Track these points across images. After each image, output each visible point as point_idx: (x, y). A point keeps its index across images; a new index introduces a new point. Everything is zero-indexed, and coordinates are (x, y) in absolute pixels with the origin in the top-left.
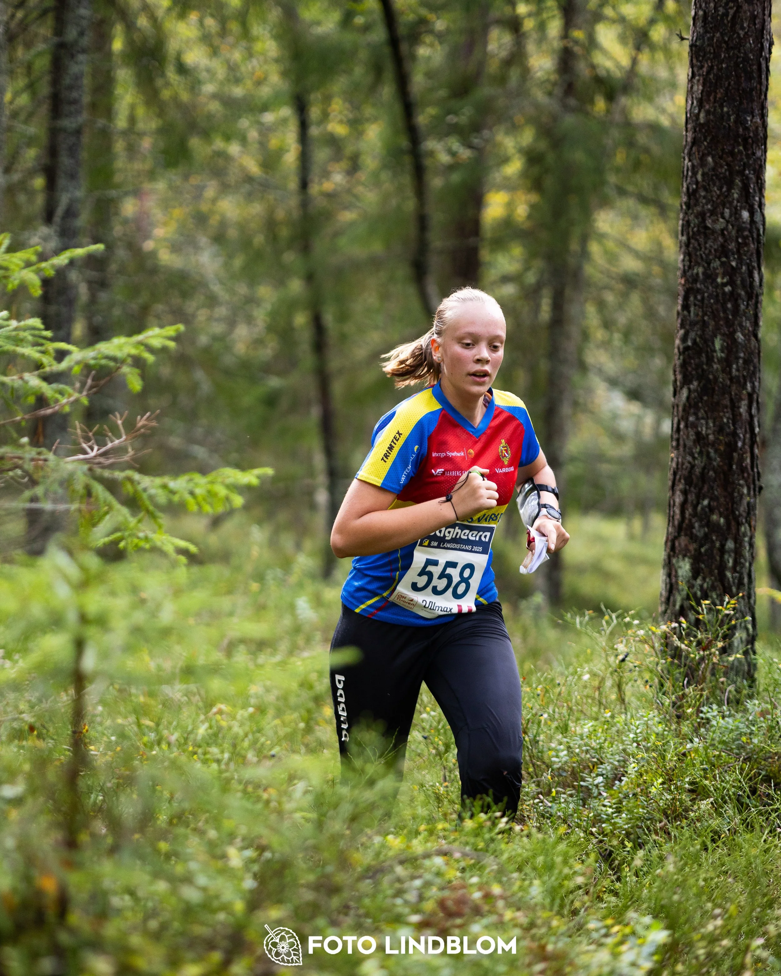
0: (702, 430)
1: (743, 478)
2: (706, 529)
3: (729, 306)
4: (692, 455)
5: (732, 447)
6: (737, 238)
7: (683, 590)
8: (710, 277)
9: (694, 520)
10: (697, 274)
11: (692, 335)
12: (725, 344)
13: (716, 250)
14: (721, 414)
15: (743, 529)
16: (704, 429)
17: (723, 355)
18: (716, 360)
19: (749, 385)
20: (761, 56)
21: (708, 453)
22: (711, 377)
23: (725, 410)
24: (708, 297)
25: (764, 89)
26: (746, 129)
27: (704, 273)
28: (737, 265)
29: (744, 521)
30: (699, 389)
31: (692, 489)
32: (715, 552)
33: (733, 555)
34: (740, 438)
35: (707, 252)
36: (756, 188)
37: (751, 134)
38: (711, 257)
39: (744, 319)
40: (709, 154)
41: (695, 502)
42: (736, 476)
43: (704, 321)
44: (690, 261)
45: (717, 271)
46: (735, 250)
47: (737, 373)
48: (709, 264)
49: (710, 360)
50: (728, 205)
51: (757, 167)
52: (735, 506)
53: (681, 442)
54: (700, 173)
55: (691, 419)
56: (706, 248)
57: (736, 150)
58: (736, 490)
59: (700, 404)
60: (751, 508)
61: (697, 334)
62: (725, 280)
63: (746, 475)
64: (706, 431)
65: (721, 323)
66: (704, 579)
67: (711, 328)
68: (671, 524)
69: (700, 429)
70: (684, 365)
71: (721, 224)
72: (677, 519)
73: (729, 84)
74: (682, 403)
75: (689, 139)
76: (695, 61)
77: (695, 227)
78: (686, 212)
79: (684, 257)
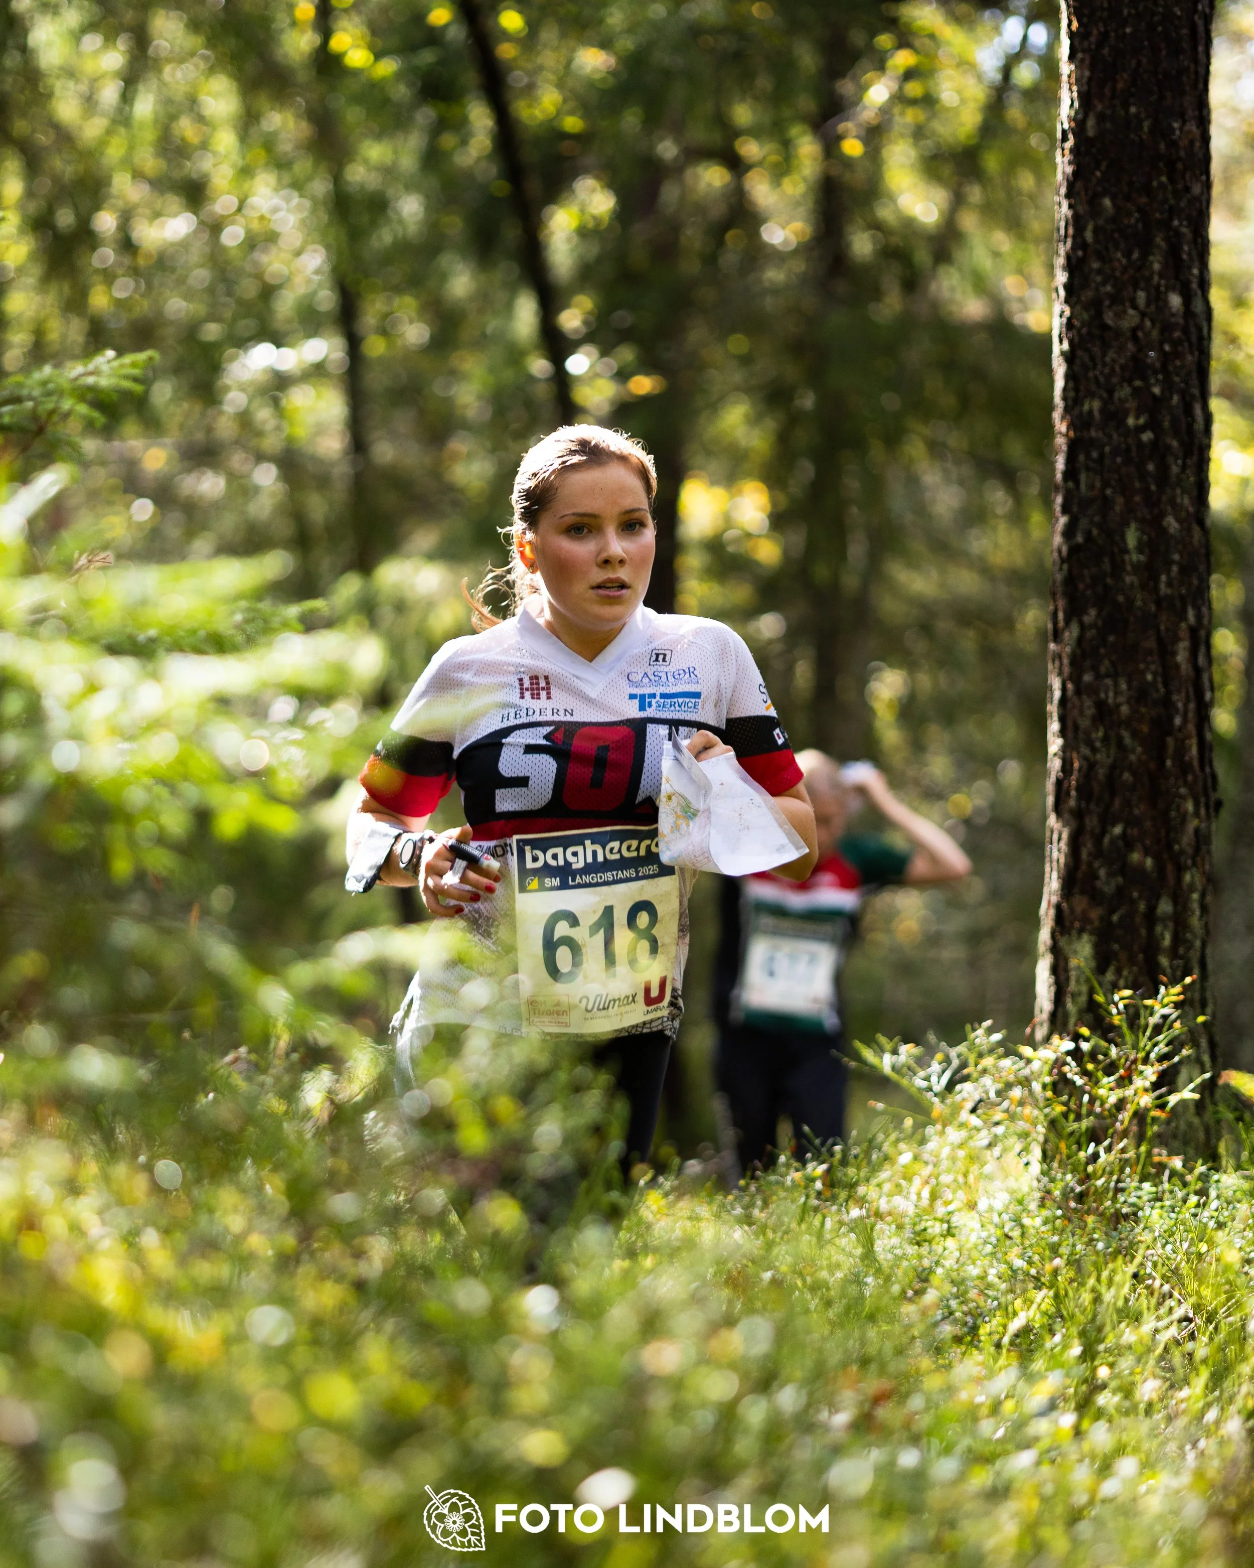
0: (1107, 697)
1: (1186, 783)
2: (1120, 880)
3: (1151, 467)
4: (1090, 743)
5: (1163, 727)
6: (1161, 344)
7: (1079, 994)
8: (1113, 416)
9: (1096, 864)
10: (1090, 412)
11: (1084, 523)
12: (1145, 537)
13: (1123, 368)
14: (1142, 666)
15: (1187, 878)
16: (1111, 694)
17: (1142, 558)
18: (1129, 568)
19: (1191, 613)
20: (1196, 11)
21: (1120, 740)
22: (1121, 599)
23: (1149, 658)
24: (1111, 452)
25: (1202, 71)
26: (1173, 144)
27: (1102, 411)
28: (1162, 392)
29: (1189, 862)
30: (1100, 623)
31: (1092, 806)
32: (1138, 920)
33: (1171, 925)
34: (1177, 710)
35: (1107, 371)
36: (1194, 253)
37: (1182, 154)
38: (1115, 380)
39: (1178, 491)
40: (1105, 193)
41: (1097, 831)
42: (1172, 780)
43: (1105, 498)
44: (1077, 390)
45: (1127, 405)
46: (1158, 365)
47: (1169, 591)
48: (1111, 392)
49: (1118, 568)
50: (1142, 284)
51: (1195, 214)
52: (1172, 835)
53: (1070, 724)
54: (1090, 228)
55: (1087, 678)
56: (1104, 364)
57: (1155, 184)
58: (1174, 806)
59: (1102, 651)
60: (1202, 840)
61: (1092, 522)
62: (1141, 421)
63: (1190, 778)
64: (1115, 698)
65: (1137, 498)
66: (1119, 972)
67: (1118, 508)
68: (1055, 875)
69: (1103, 695)
70: (1070, 581)
71: (1131, 318)
72: (1066, 865)
73: (1139, 64)
74: (1068, 649)
75: (1069, 170)
76: (1075, 25)
77: (1082, 327)
78: (1067, 301)
79: (1067, 382)
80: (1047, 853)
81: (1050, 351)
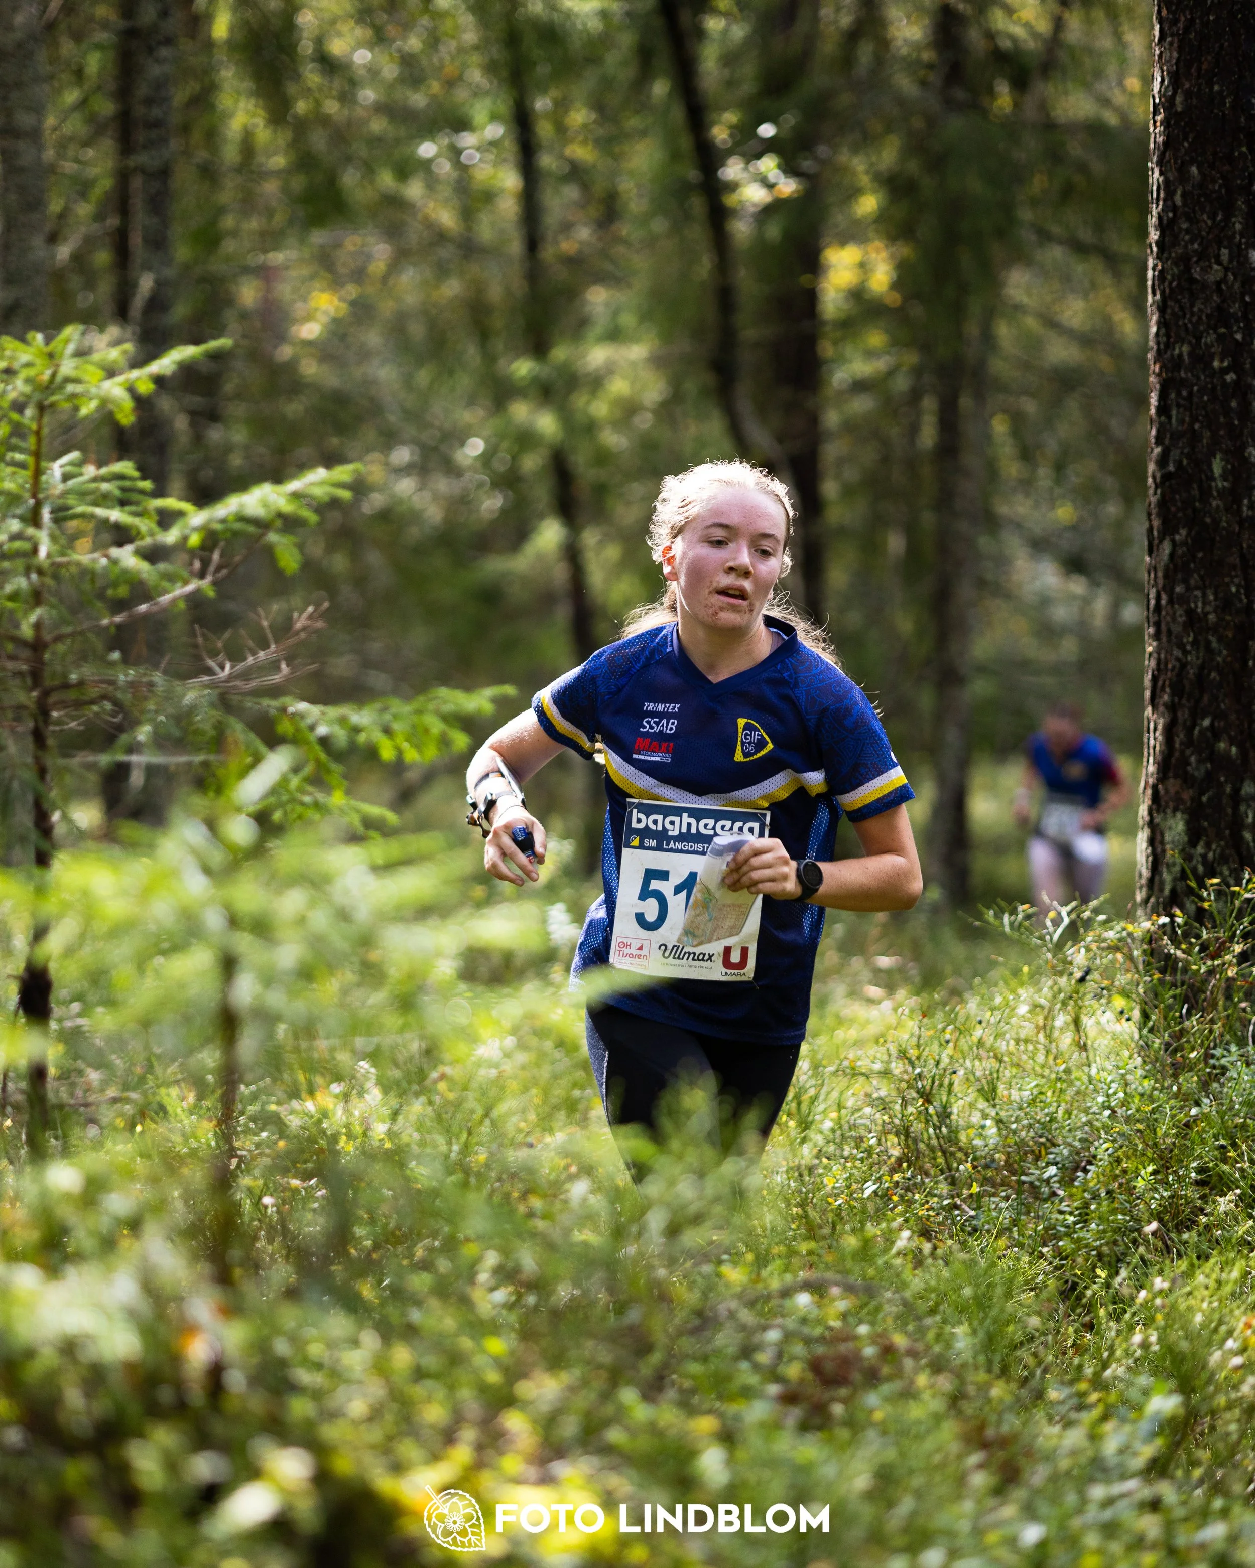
0: (1196, 607)
2: (1209, 766)
3: (1234, 404)
4: (1181, 646)
5: (1246, 632)
6: (1243, 295)
7: (1174, 864)
8: (1201, 359)
9: (1188, 752)
10: (1180, 355)
11: (1175, 454)
12: (1229, 466)
14: (1227, 579)
16: (1200, 604)
17: (1227, 484)
18: (1215, 493)
21: (1208, 643)
22: (1208, 520)
23: (1233, 573)
24: (1198, 391)
27: (1190, 354)
28: (1244, 338)
30: (1189, 541)
31: (1184, 701)
32: (1224, 801)
33: (1253, 804)
35: (1195, 319)
38: (1202, 327)
40: (1192, 161)
41: (1188, 723)
43: (1194, 432)
44: (1168, 336)
45: (1213, 350)
46: (1240, 314)
47: (1250, 513)
48: (1198, 339)
49: (1205, 494)
50: (1226, 243)
53: (1163, 627)
54: (1179, 192)
55: (1178, 589)
56: (1192, 314)
57: (1236, 153)
59: (1192, 566)
61: (1182, 453)
62: (1226, 364)
64: (1203, 608)
65: (1222, 432)
66: (1208, 846)
67: (1205, 441)
68: (1151, 760)
69: (1193, 605)
70: (1163, 505)
71: (1216, 273)
72: (1161, 751)
73: (1221, 47)
74: (1162, 564)
75: (1160, 140)
76: (1164, 11)
77: (1173, 280)
78: (1158, 257)
79: (1158, 329)
80: (1145, 740)
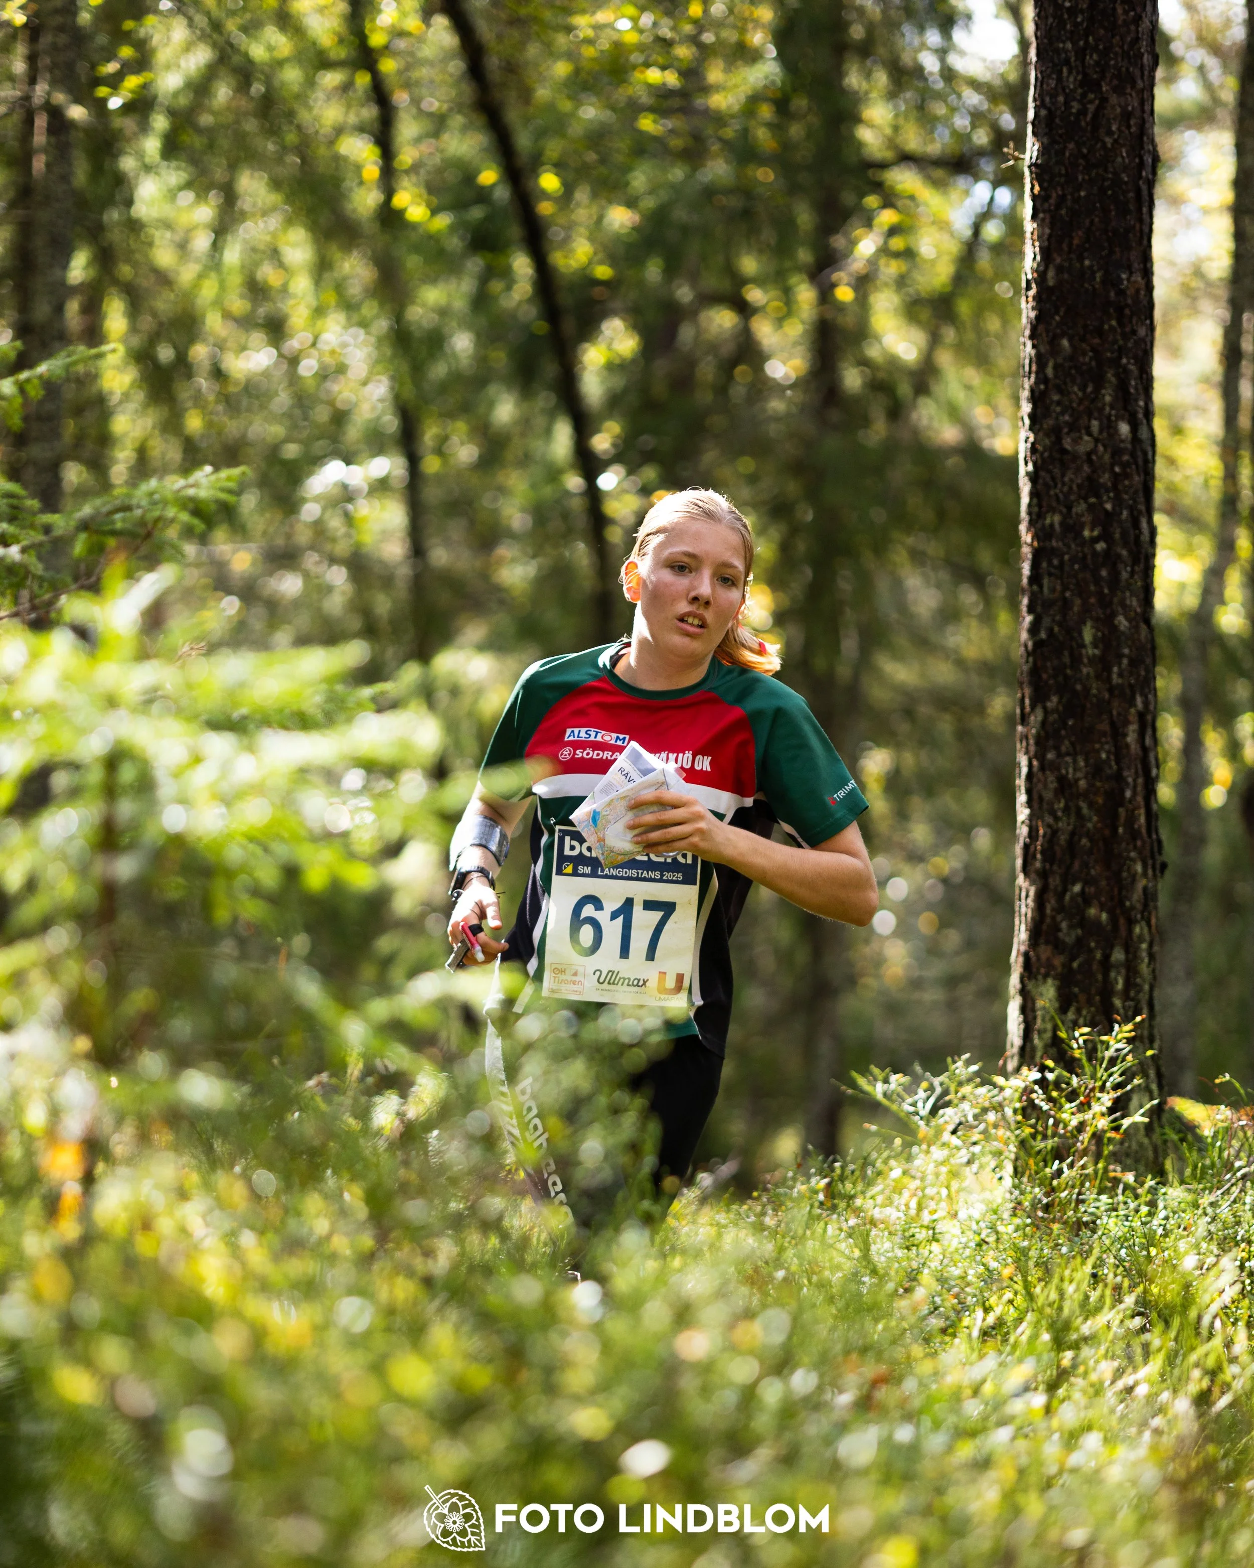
0: (1067, 773)
1: (1135, 847)
2: (1079, 931)
3: (1104, 573)
4: (1053, 813)
5: (1115, 799)
6: (1112, 466)
7: (1045, 1031)
8: (1072, 529)
9: (1059, 918)
10: (1052, 525)
11: (1046, 622)
12: (1099, 634)
14: (1097, 746)
15: (1137, 930)
16: (1071, 770)
17: (1096, 652)
18: (1085, 660)
19: (1139, 701)
20: (1140, 177)
21: (1079, 810)
22: (1079, 687)
23: (1103, 740)
24: (1070, 560)
25: (1146, 230)
26: (1121, 293)
27: (1062, 524)
28: (1113, 508)
29: (1139, 916)
30: (1061, 708)
31: (1055, 868)
32: (1095, 967)
33: (1123, 971)
34: (1127, 784)
35: (1066, 489)
36: (1140, 387)
37: (1129, 301)
38: (1072, 497)
39: (1128, 594)
40: (1063, 334)
41: (1060, 889)
42: (1124, 845)
43: (1065, 600)
44: (1040, 506)
45: (1083, 519)
46: (1109, 484)
47: (1120, 681)
48: (1069, 508)
49: (1076, 661)
50: (1096, 414)
51: (1140, 353)
52: (1124, 893)
53: (1035, 796)
54: (1051, 364)
55: (1050, 756)
56: (1064, 484)
57: (1106, 327)
58: (1125, 868)
59: (1063, 732)
60: (1149, 896)
61: (1053, 620)
62: (1096, 533)
63: (1139, 843)
64: (1074, 774)
65: (1092, 600)
66: (1079, 1011)
67: (1076, 609)
68: (1023, 927)
69: (1064, 771)
70: (1035, 673)
71: (1086, 444)
72: (1033, 918)
73: (1092, 222)
74: (1034, 731)
75: (1033, 314)
76: (1037, 189)
77: (1045, 450)
78: (1031, 429)
79: (1031, 499)
80: (1017, 909)
81: (1017, 472)
